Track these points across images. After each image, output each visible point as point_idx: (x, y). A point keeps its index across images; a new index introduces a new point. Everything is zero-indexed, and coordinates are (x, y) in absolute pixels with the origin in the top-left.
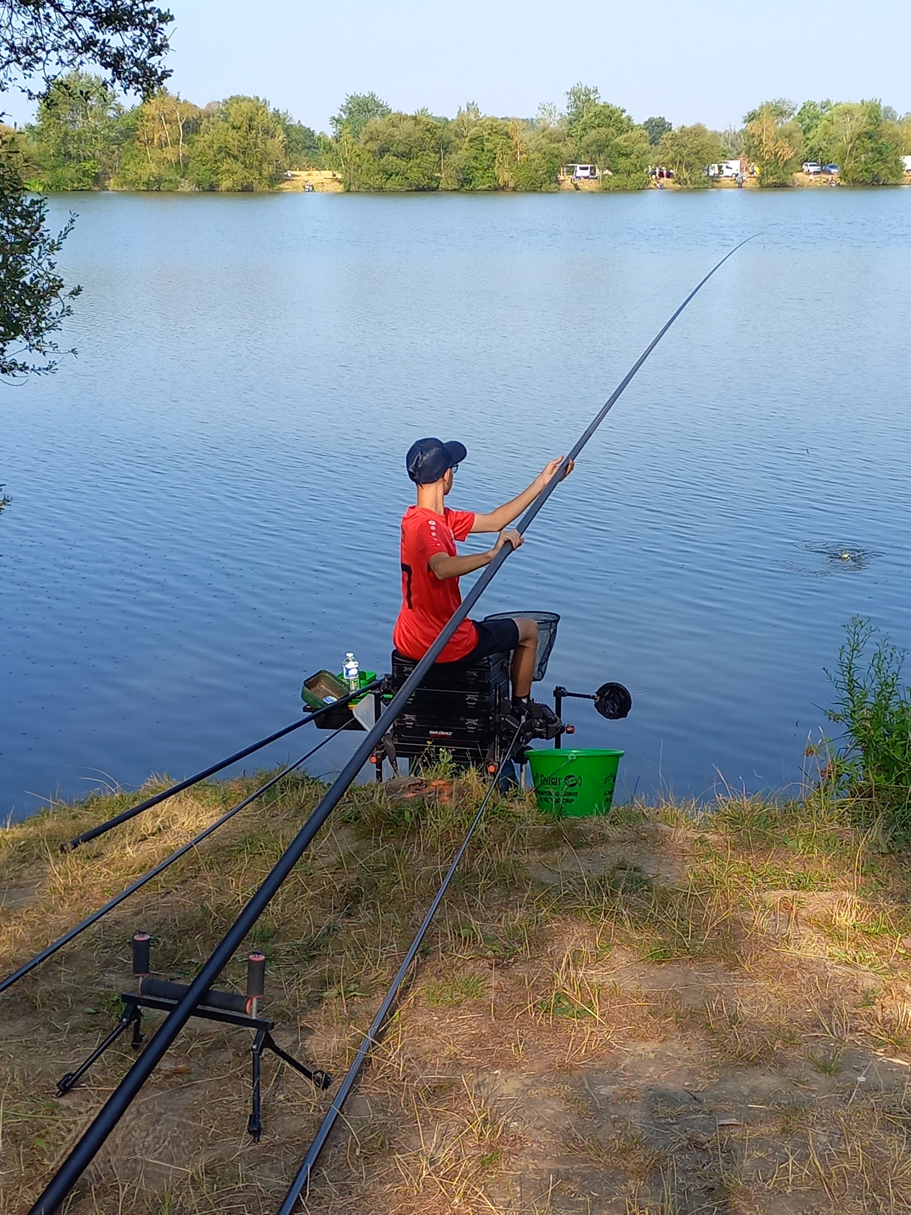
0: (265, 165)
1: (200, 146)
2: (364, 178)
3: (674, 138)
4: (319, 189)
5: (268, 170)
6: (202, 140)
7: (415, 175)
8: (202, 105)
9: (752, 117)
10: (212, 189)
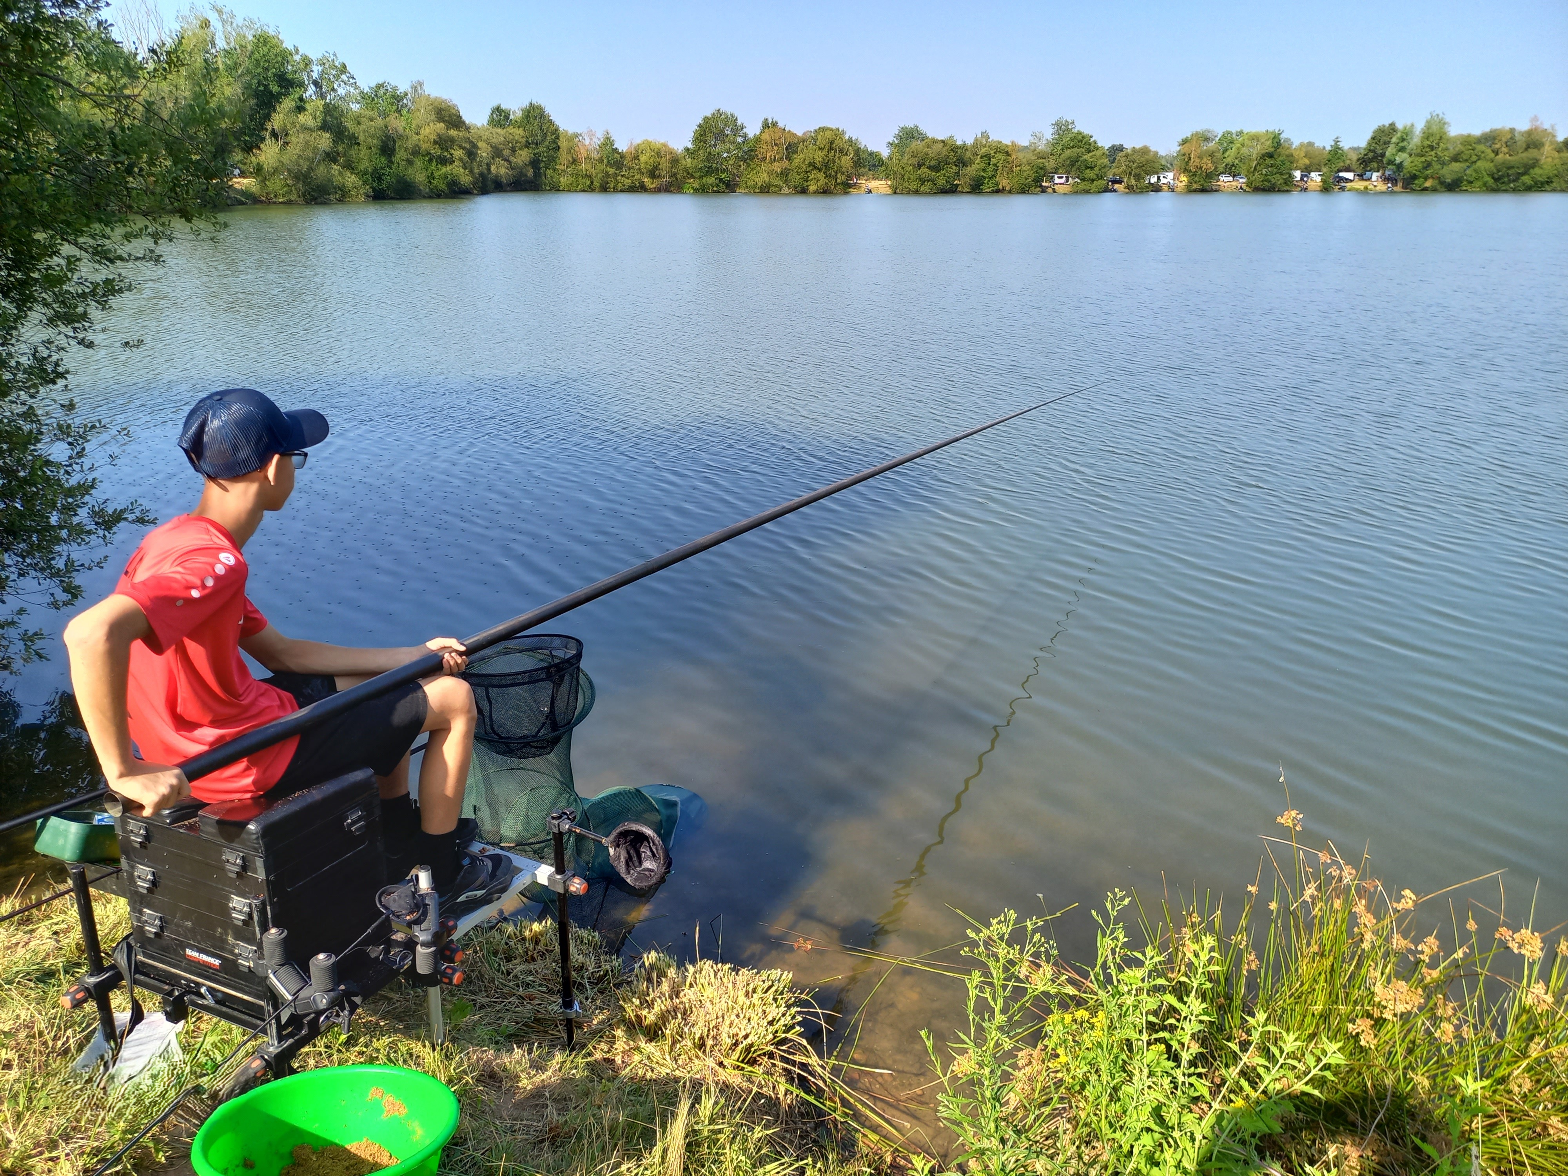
0: (839, 175)
1: (796, 162)
2: (906, 184)
3: (1127, 156)
4: (874, 191)
5: (841, 178)
6: (798, 159)
7: (941, 182)
8: (800, 134)
9: (1184, 142)
10: (803, 191)
